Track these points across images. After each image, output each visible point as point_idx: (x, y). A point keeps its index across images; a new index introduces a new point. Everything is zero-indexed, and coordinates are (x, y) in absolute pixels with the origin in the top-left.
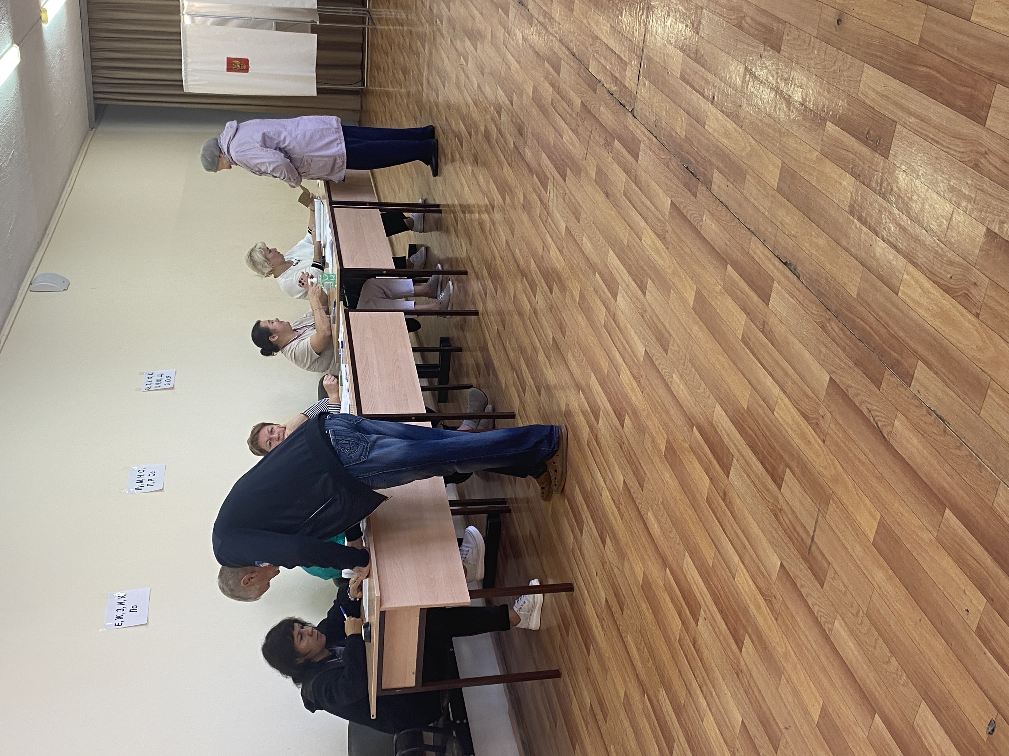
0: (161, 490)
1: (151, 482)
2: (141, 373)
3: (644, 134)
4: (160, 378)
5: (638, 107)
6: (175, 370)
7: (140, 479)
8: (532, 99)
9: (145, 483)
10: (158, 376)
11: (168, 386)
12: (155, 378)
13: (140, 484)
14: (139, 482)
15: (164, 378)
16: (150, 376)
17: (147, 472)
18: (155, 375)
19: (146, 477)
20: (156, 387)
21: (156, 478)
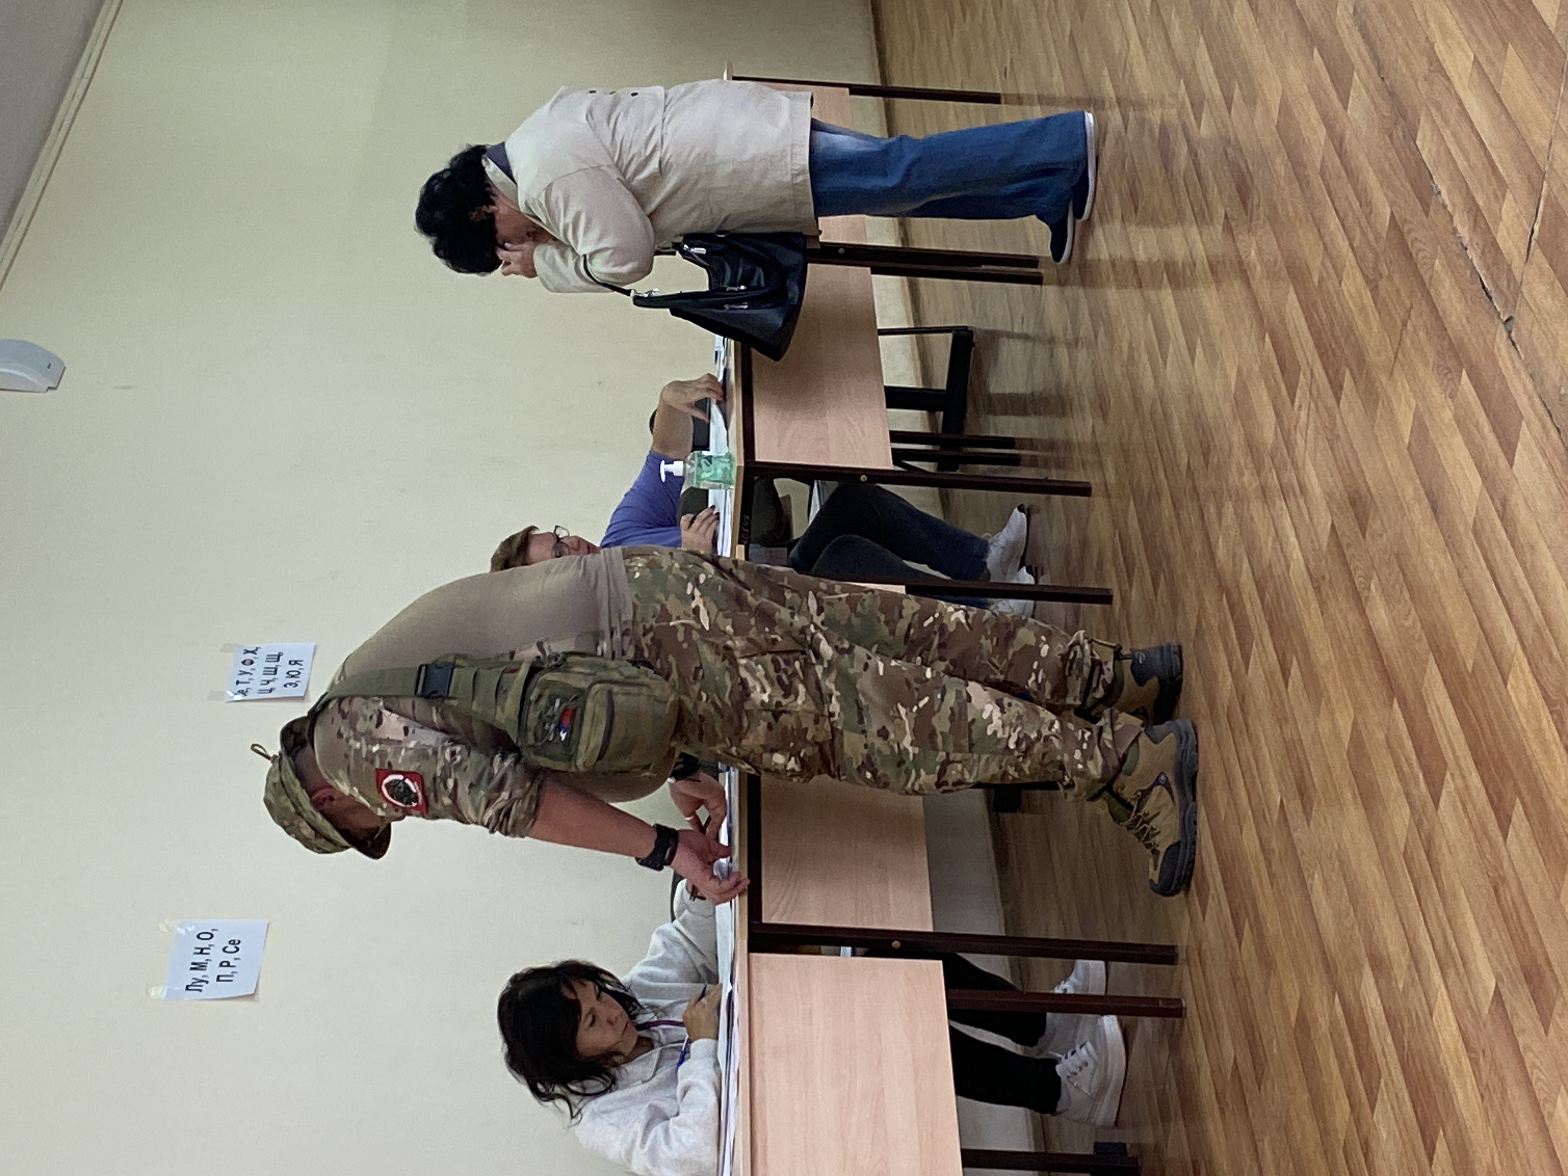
0: (251, 997)
1: (227, 971)
2: (227, 648)
3: (1532, 405)
4: (273, 665)
5: (1524, 323)
6: (313, 644)
7: (201, 959)
8: (1277, 127)
9: (213, 971)
10: (269, 658)
11: (291, 691)
12: (260, 664)
13: (199, 974)
14: (198, 966)
15: (284, 667)
16: (250, 656)
17: (220, 941)
18: (262, 655)
19: (216, 955)
20: (261, 692)
21: (243, 960)
